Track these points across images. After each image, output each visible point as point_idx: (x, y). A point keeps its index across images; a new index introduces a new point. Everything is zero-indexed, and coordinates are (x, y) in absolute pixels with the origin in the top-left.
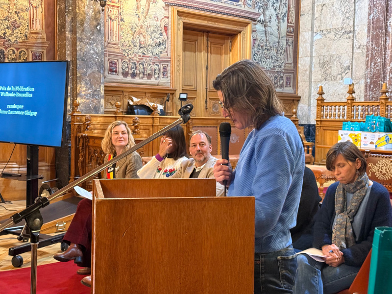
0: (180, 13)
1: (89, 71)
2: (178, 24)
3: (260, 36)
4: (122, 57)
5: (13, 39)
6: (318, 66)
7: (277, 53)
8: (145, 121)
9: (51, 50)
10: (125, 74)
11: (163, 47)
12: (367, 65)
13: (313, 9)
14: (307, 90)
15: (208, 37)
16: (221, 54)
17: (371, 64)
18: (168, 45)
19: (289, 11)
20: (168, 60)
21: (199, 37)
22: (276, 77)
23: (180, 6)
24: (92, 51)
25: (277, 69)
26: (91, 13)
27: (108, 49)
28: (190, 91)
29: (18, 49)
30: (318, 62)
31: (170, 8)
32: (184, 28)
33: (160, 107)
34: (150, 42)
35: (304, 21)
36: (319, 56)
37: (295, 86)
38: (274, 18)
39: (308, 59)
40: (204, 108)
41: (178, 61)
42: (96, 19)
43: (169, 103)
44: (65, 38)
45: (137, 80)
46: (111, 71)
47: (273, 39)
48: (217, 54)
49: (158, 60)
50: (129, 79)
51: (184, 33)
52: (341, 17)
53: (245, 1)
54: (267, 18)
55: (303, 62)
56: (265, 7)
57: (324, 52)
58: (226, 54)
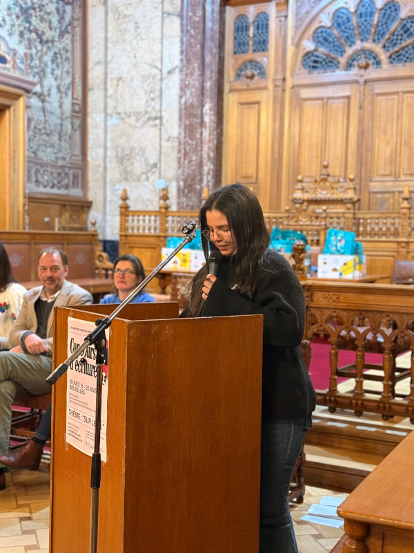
3: (37, 115)
6: (114, 161)
7: (60, 140)
12: (179, 162)
13: (105, 83)
14: (100, 193)
17: (184, 163)
19: (73, 83)
22: (59, 174)
25: (60, 163)
30: (114, 156)
35: (94, 98)
36: (116, 147)
37: (85, 187)
38: (54, 90)
39: (101, 151)
47: (54, 120)
52: (144, 98)
53: (15, 62)
54: (45, 89)
55: (95, 155)
56: (42, 74)
57: (122, 142)
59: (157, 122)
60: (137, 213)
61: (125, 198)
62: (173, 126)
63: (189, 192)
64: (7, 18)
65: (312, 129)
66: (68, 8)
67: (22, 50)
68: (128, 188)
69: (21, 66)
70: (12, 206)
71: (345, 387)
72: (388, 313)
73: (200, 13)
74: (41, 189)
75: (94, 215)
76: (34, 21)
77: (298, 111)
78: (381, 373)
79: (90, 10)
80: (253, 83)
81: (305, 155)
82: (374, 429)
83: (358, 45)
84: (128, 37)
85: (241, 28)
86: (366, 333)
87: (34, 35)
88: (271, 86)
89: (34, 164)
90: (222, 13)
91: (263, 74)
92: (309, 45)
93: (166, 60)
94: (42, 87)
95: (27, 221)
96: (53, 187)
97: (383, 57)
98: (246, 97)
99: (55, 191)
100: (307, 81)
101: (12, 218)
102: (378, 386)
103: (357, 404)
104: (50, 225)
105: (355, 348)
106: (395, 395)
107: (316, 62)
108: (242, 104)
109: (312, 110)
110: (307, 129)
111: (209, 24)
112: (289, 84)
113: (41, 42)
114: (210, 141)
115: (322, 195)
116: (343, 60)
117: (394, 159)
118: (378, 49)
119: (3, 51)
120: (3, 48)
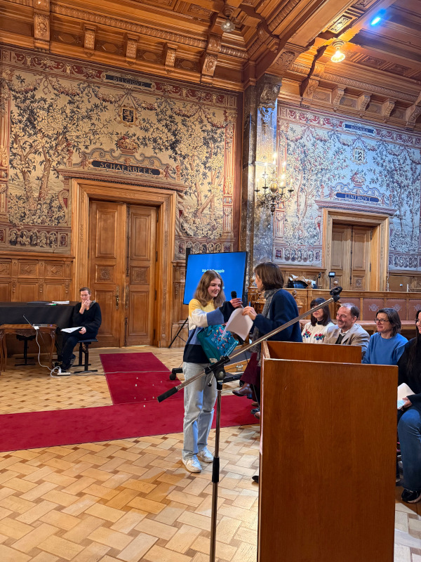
0: (330, 213)
1: (262, 257)
2: (329, 221)
3: (397, 227)
4: (284, 246)
5: (212, 237)
7: (411, 240)
8: (301, 293)
9: (236, 244)
10: (287, 259)
11: (316, 238)
15: (352, 229)
16: (363, 242)
18: (321, 236)
20: (320, 247)
21: (345, 230)
22: (410, 259)
23: (331, 207)
24: (264, 243)
25: (411, 252)
26: (264, 217)
27: (275, 241)
28: (338, 272)
29: (215, 244)
31: (323, 210)
32: (333, 223)
33: (313, 282)
34: (307, 234)
38: (408, 212)
40: (348, 283)
41: (328, 248)
42: (268, 221)
43: (320, 280)
44: (246, 235)
45: (296, 262)
46: (277, 256)
47: (408, 229)
48: (359, 241)
49: (312, 247)
50: (290, 262)
51: (333, 227)
53: (383, 200)
54: (402, 213)
56: (400, 204)
58: (368, 241)
64: (379, 178)
66: (419, 167)
67: (388, 193)
69: (388, 202)
70: (380, 278)
74: (399, 268)
76: (396, 177)
87: (396, 184)
89: (394, 255)
94: (400, 211)
95: (388, 286)
96: (406, 267)
99: (408, 268)
101: (380, 284)
104: (403, 288)
113: (400, 188)
119: (376, 195)
120: (376, 193)
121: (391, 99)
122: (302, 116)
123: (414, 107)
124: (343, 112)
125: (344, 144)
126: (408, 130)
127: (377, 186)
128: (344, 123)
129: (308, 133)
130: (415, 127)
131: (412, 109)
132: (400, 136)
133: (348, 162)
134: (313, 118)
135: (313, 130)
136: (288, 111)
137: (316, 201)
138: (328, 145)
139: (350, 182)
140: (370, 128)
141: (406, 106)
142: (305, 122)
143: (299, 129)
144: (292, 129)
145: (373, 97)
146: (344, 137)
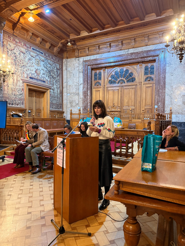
0: (27, 85)
2: (27, 88)
3: (52, 93)
4: (8, 98)
6: (69, 103)
7: (57, 99)
10: (9, 104)
11: (22, 95)
12: (83, 103)
13: (67, 86)
14: (66, 110)
15: (36, 93)
16: (40, 98)
18: (24, 95)
19: (60, 87)
20: (24, 100)
21: (33, 93)
22: (57, 106)
23: (27, 83)
25: (57, 103)
27: (3, 95)
28: (31, 110)
31: (24, 83)
32: (29, 90)
34: (18, 93)
35: (65, 90)
36: (69, 100)
37: (63, 109)
38: (56, 88)
39: (66, 101)
40: (35, 115)
41: (27, 100)
45: (13, 106)
47: (56, 95)
49: (20, 99)
50: (11, 105)
52: (75, 90)
53: (47, 82)
54: (54, 88)
55: (65, 102)
56: (53, 85)
57: (70, 99)
58: (42, 98)
59: (78, 95)
60: (74, 114)
61: (71, 111)
62: (81, 96)
63: (85, 109)
64: (46, 73)
65: (111, 96)
66: (59, 71)
67: (49, 80)
68: (72, 109)
69: (49, 83)
70: (47, 113)
71: (118, 151)
72: (127, 135)
73: (87, 72)
74: (53, 109)
75: (65, 115)
76: (51, 74)
77: (108, 92)
78: (125, 148)
79: (63, 71)
80: (98, 87)
81: (109, 101)
82: (124, 160)
83: (120, 79)
84: (72, 77)
85: (96, 75)
86: (122, 139)
87: (51, 77)
88: (102, 87)
89: (52, 104)
90: (92, 72)
91: (100, 85)
92: (110, 79)
93: (80, 82)
94: (53, 87)
95: (50, 116)
97: (126, 81)
98: (97, 90)
99: (56, 109)
100: (110, 86)
101: (47, 115)
102: (125, 150)
103: (120, 154)
104: (55, 117)
105: (120, 143)
106: (128, 152)
107: (111, 82)
108: (96, 91)
109: (111, 92)
110: (110, 96)
111: (89, 74)
112: (106, 87)
113: (53, 78)
114: (89, 99)
115: (113, 110)
116: (117, 82)
117: (128, 102)
118: (124, 79)
119: (45, 80)
120: (45, 79)
121: (49, 42)
122: (14, 40)
123: (57, 47)
124: (31, 43)
125: (32, 57)
126: (55, 56)
127: (45, 76)
128: (32, 48)
129: (16, 48)
130: (57, 55)
131: (57, 48)
132: (53, 58)
133: (34, 64)
134: (19, 42)
135: (19, 47)
136: (7, 36)
137: (21, 79)
138: (26, 55)
139: (35, 73)
140: (42, 52)
141: (55, 46)
142: (15, 43)
143: (13, 46)
144: (9, 45)
145: (43, 39)
146: (32, 53)
